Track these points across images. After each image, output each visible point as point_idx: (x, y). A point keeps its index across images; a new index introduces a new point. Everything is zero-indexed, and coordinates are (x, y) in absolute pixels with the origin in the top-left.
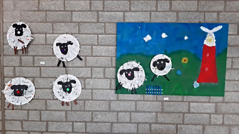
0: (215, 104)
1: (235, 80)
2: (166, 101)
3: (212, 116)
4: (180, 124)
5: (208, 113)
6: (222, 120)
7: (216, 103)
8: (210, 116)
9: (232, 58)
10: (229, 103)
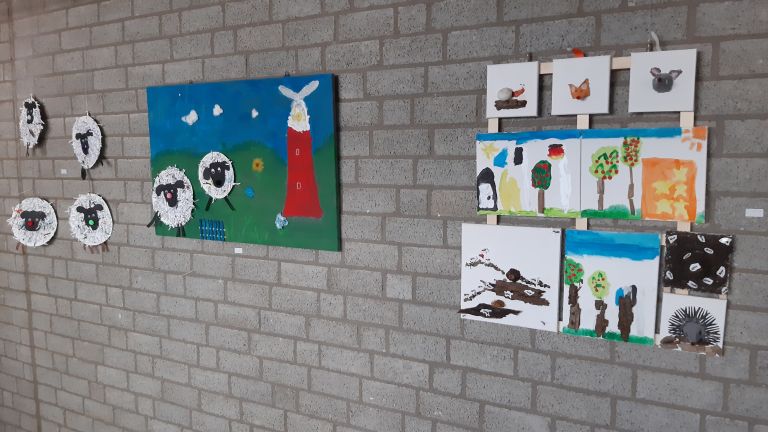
0: (326, 269)
1: (365, 214)
2: (239, 255)
3: (323, 296)
4: (265, 309)
5: (313, 290)
6: (342, 308)
7: (329, 266)
8: (319, 296)
9: (357, 158)
10: (356, 268)
